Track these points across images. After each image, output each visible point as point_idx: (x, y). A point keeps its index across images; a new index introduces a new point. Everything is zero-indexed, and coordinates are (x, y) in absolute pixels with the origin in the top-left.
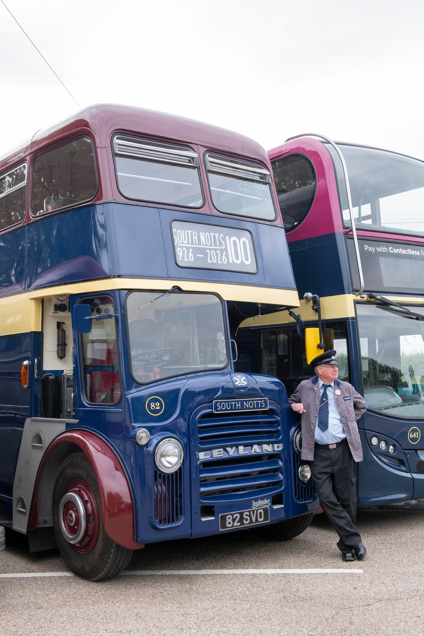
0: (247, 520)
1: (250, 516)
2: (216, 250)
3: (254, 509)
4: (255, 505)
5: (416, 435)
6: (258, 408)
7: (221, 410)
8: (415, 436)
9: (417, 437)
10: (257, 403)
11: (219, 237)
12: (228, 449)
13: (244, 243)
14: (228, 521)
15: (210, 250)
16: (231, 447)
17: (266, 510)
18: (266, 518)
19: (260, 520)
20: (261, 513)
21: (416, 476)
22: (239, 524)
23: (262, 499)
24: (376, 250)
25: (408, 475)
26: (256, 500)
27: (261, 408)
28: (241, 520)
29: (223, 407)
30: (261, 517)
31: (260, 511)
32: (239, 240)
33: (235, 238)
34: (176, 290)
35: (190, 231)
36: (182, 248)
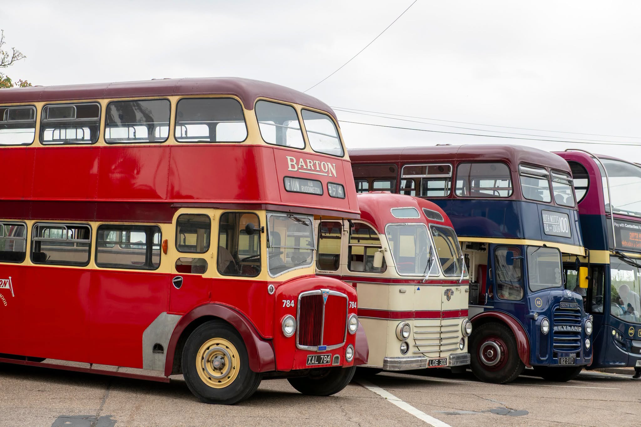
0: (568, 362)
1: (569, 360)
2: (556, 225)
3: (571, 357)
4: (571, 355)
6: (574, 308)
7: (563, 307)
8: (632, 332)
10: (574, 306)
11: (557, 218)
12: (564, 327)
13: (566, 220)
14: (562, 361)
15: (554, 225)
16: (564, 325)
17: (574, 359)
18: (574, 363)
21: (630, 354)
22: (565, 363)
23: (573, 353)
24: (619, 225)
25: (627, 353)
26: (571, 353)
27: (576, 308)
29: (563, 305)
30: (572, 362)
31: (572, 359)
32: (564, 219)
33: (562, 219)
34: (544, 246)
35: (547, 215)
36: (545, 224)
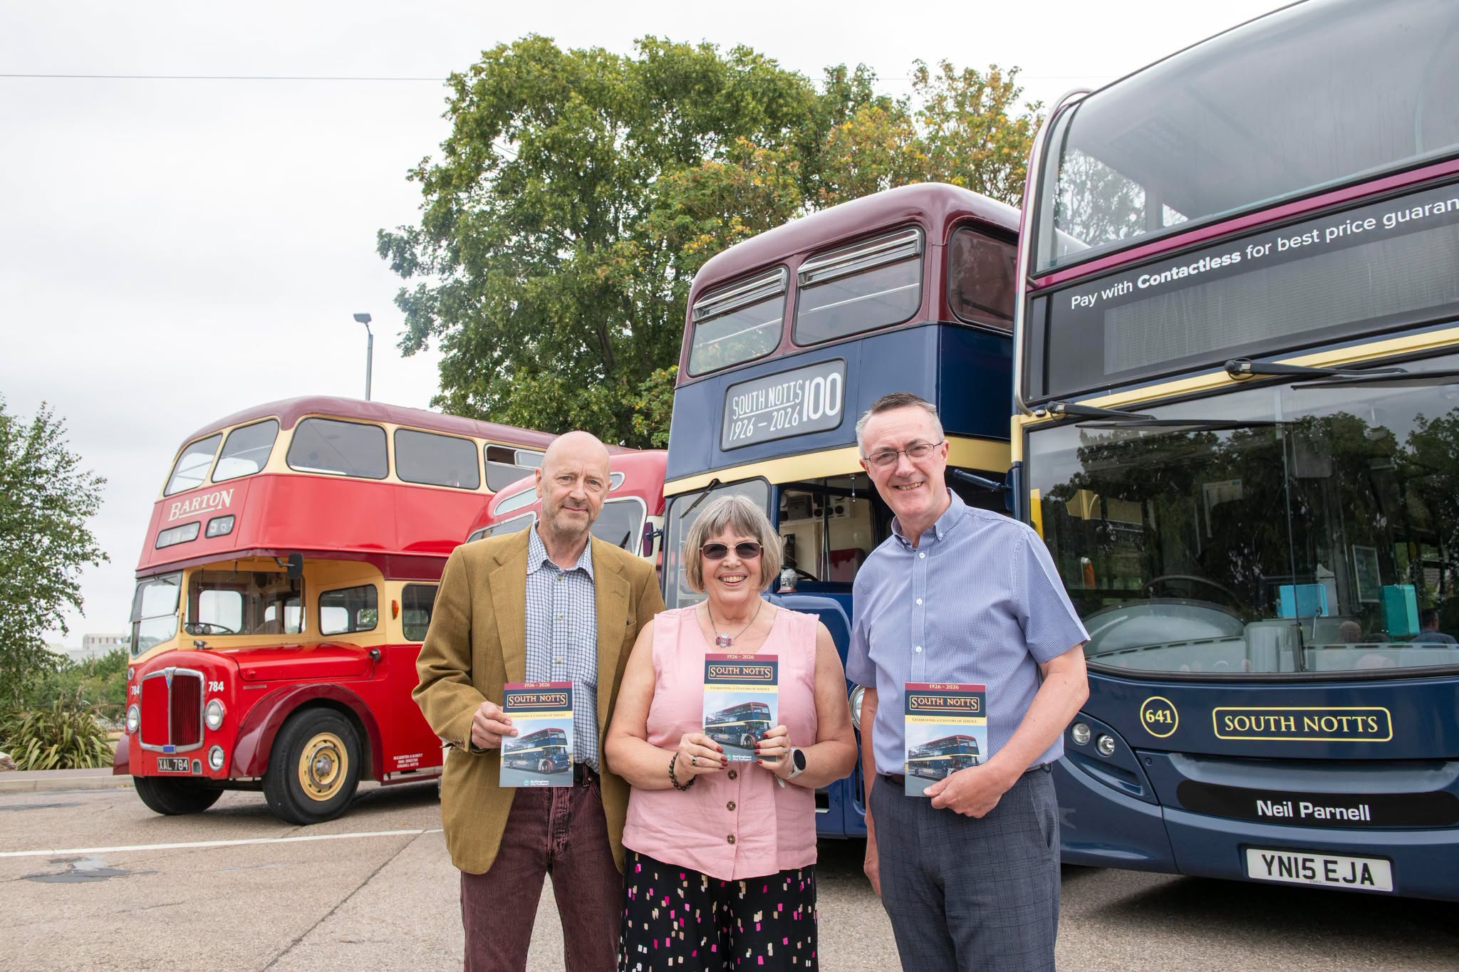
2: (785, 409)
5: (1165, 716)
8: (1161, 719)
9: (1169, 721)
11: (795, 386)
13: (834, 382)
21: (1173, 815)
24: (1099, 298)
25: (1155, 811)
32: (825, 380)
33: (819, 380)
34: (716, 484)
35: (755, 394)
36: (742, 420)
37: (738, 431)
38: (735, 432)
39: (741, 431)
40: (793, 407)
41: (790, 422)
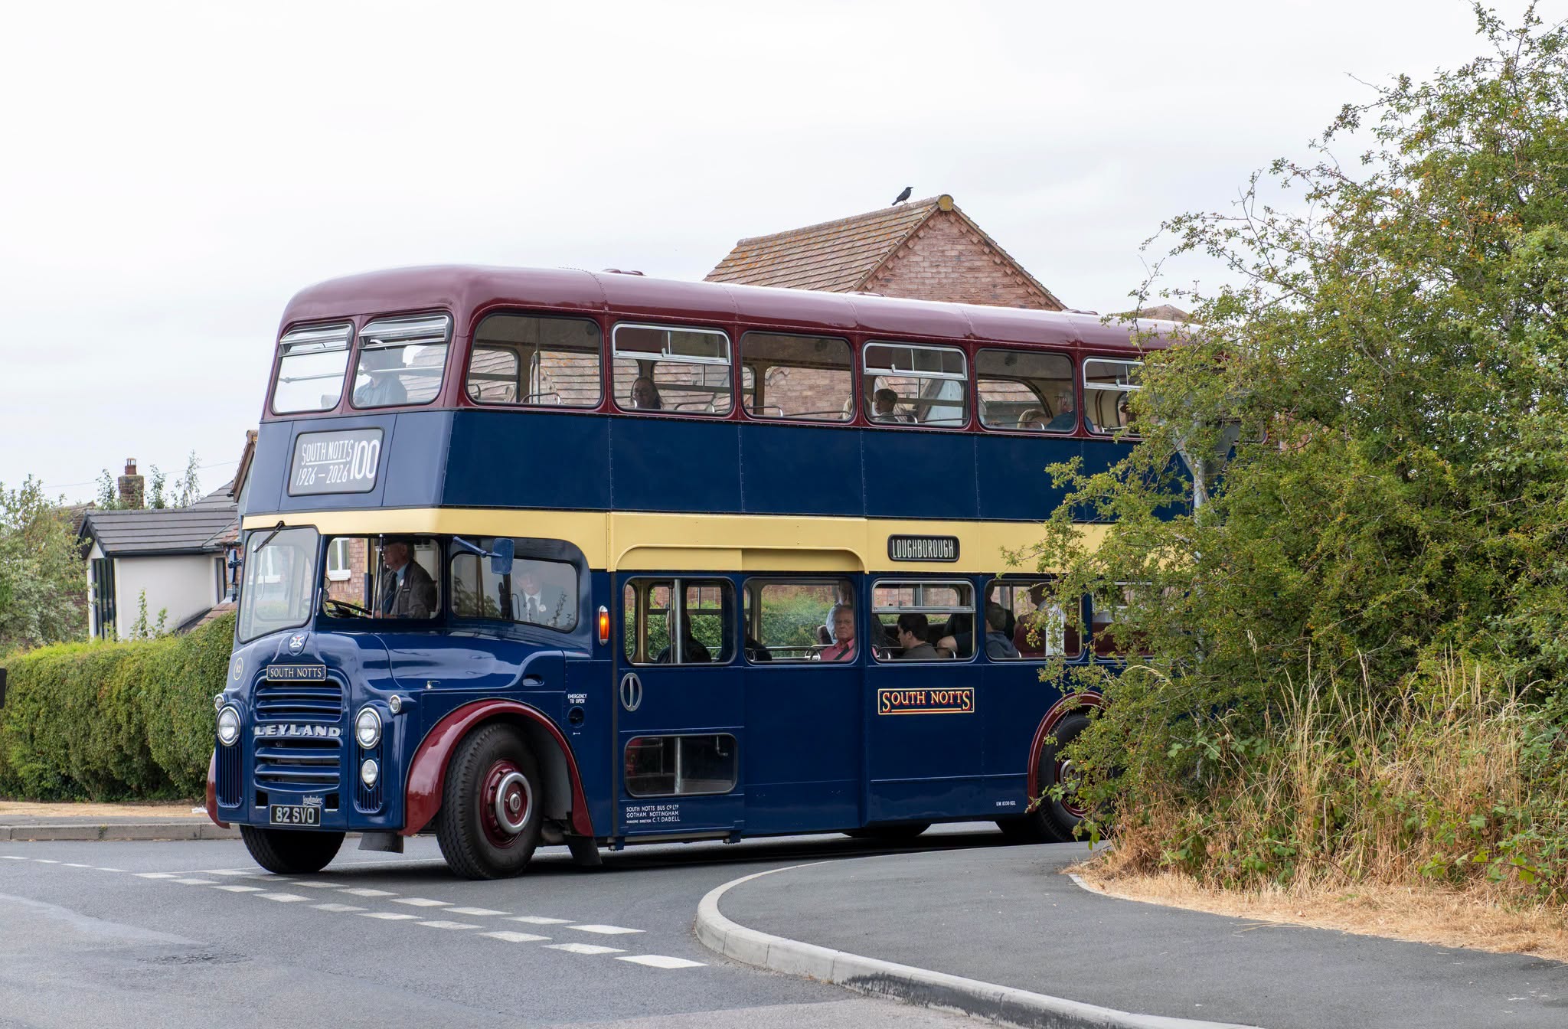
0: (296, 818)
1: (300, 813)
3: (304, 806)
4: (306, 800)
6: (312, 677)
7: (275, 678)
10: (312, 672)
11: (348, 445)
13: (374, 446)
14: (279, 814)
16: (283, 723)
17: (316, 810)
18: (316, 822)
19: (310, 821)
20: (311, 813)
22: (288, 820)
23: (314, 795)
26: (307, 795)
27: (317, 678)
28: (291, 816)
29: (277, 672)
30: (311, 818)
31: (310, 810)
32: (369, 444)
33: (364, 443)
34: (281, 526)
35: (319, 444)
36: (308, 467)
37: (303, 477)
38: (301, 478)
39: (304, 480)
40: (345, 464)
41: (341, 478)
